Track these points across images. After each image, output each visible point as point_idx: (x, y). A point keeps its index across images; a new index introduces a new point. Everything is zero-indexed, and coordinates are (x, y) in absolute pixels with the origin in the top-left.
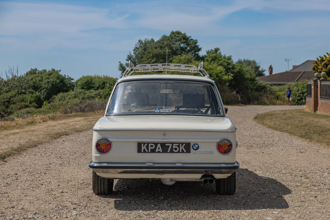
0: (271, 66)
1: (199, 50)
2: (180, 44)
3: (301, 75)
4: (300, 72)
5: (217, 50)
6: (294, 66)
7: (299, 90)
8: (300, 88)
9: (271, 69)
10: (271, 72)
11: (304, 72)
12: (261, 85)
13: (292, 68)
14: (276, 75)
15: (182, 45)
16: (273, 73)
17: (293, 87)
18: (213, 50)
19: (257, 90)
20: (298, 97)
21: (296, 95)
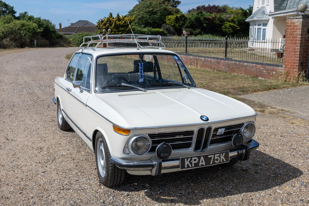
0: (60, 23)
1: (15, 13)
2: (2, 9)
3: (78, 29)
4: (77, 27)
5: (26, 13)
6: (71, 23)
7: (80, 38)
8: (81, 37)
9: (60, 25)
10: (61, 26)
11: (80, 27)
12: (59, 35)
13: (70, 25)
14: (63, 28)
15: (3, 9)
16: (62, 27)
17: (77, 36)
18: (24, 13)
19: (57, 38)
20: (80, 42)
21: (79, 41)
